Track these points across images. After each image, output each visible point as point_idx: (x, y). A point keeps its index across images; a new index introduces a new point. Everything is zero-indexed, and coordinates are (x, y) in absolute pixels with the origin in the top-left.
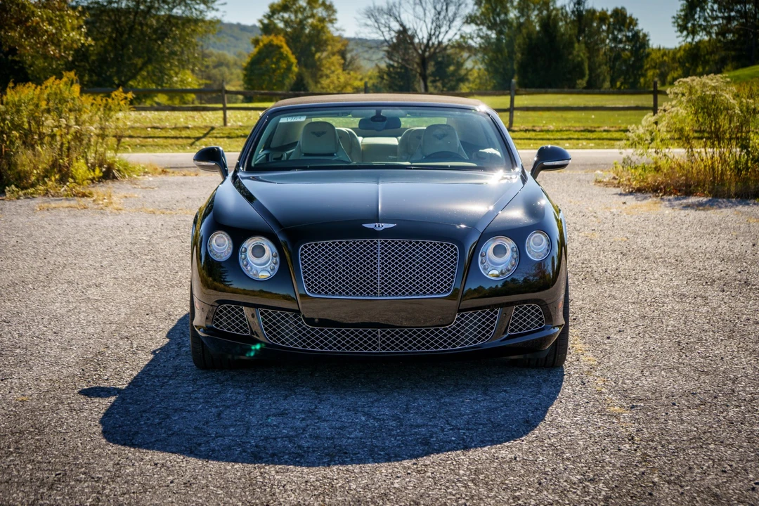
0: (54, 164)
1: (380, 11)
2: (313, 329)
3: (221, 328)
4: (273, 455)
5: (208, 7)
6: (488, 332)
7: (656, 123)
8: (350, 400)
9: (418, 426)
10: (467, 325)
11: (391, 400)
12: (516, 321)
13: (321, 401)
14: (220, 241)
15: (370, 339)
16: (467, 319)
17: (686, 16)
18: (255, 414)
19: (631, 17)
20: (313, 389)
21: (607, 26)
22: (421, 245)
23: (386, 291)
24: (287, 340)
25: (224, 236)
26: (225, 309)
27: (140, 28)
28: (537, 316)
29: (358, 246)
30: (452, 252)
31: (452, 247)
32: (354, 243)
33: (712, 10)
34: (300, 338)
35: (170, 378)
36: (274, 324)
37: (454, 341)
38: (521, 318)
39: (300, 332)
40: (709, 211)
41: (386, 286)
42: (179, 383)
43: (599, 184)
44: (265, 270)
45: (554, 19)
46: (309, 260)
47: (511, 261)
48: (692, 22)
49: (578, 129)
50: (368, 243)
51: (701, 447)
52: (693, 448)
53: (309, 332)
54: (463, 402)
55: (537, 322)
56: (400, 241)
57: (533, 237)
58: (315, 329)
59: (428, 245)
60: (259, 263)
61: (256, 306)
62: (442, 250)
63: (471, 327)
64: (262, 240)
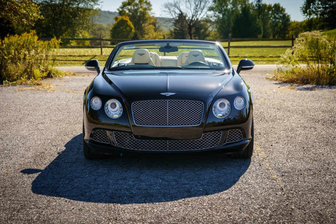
0: (26, 71)
1: (171, 5)
3: (97, 140)
4: (119, 197)
5: (95, 4)
6: (217, 142)
8: (155, 172)
9: (185, 184)
10: (207, 138)
11: (173, 173)
12: (230, 137)
13: (141, 173)
14: (96, 101)
15: (164, 145)
16: (207, 136)
17: (306, 7)
18: (112, 179)
19: (282, 8)
20: (138, 168)
21: (271, 11)
22: (187, 103)
23: (171, 123)
24: (126, 146)
25: (98, 99)
26: (98, 132)
27: (64, 13)
28: (239, 135)
29: (158, 103)
30: (201, 106)
31: (201, 103)
32: (157, 102)
33: (318, 4)
34: (132, 145)
35: (74, 163)
36: (121, 138)
37: (202, 146)
38: (232, 135)
39: (132, 142)
40: (317, 91)
41: (171, 121)
42: (78, 166)
43: (267, 79)
44: (116, 114)
45: (248, 8)
46: (136, 109)
47: (227, 110)
48: (309, 9)
49: (259, 56)
50: (163, 102)
51: (314, 193)
52: (310, 193)
53: (136, 142)
54: (206, 173)
55: (239, 138)
56: (177, 101)
57: (237, 99)
58: (139, 141)
59: (190, 103)
60: (113, 111)
61: (112, 130)
62: (196, 105)
63: (209, 140)
64: (115, 101)
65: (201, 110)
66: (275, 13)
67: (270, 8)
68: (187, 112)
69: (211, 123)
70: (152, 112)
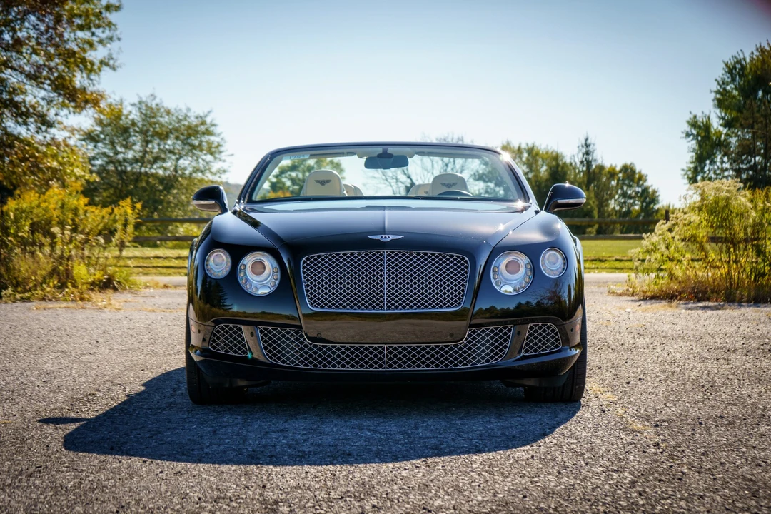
0: (54, 272)
2: (315, 346)
3: (218, 350)
4: (271, 456)
5: (215, 158)
6: (501, 350)
7: (670, 230)
8: (354, 422)
10: (479, 342)
12: (531, 341)
13: (323, 423)
14: (218, 260)
15: (376, 356)
16: (479, 335)
17: (695, 168)
18: (253, 431)
19: (640, 173)
21: (616, 181)
22: (430, 257)
23: (393, 304)
24: (288, 359)
25: (223, 255)
26: (223, 329)
27: (146, 178)
28: (553, 337)
29: (363, 257)
30: (462, 264)
31: (463, 259)
32: (359, 255)
33: (722, 162)
34: (301, 356)
36: (275, 342)
37: (465, 359)
38: (536, 338)
39: (301, 349)
40: (728, 311)
41: (393, 299)
42: (173, 413)
43: (612, 293)
44: (264, 286)
45: (563, 168)
46: (312, 273)
47: (524, 278)
48: (702, 174)
49: (590, 259)
50: (374, 255)
51: (733, 450)
52: (724, 451)
53: (311, 349)
54: (475, 423)
55: (553, 343)
56: (407, 253)
57: (547, 255)
58: (317, 346)
59: (437, 257)
60: (258, 279)
61: (255, 324)
62: (452, 262)
63: (483, 345)
64: (263, 255)
65: (463, 275)
66: (623, 184)
67: (612, 174)
68: (430, 278)
69: (486, 309)
70: (348, 278)
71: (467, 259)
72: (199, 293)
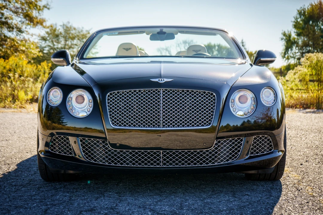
2: (115, 151)
3: (55, 151)
6: (236, 153)
8: (141, 200)
10: (222, 148)
11: (169, 201)
12: (255, 147)
13: (121, 201)
14: (56, 94)
15: (155, 158)
16: (222, 144)
18: (72, 210)
20: (117, 193)
22: (190, 93)
23: (166, 124)
24: (98, 159)
25: (58, 91)
26: (57, 138)
28: (268, 144)
29: (147, 93)
30: (212, 98)
31: (212, 94)
32: (144, 92)
33: (296, 50)
34: (107, 157)
36: (90, 148)
37: (213, 159)
38: (258, 145)
39: (106, 153)
41: (166, 121)
42: (28, 190)
44: (83, 111)
46: (113, 103)
47: (251, 106)
48: (287, 55)
50: (154, 91)
53: (112, 153)
54: (220, 202)
55: (268, 148)
56: (176, 90)
57: (264, 91)
58: (117, 151)
59: (195, 93)
60: (80, 107)
61: (77, 136)
62: (205, 96)
63: (225, 150)
64: (83, 91)
65: (212, 105)
69: (225, 126)
70: (137, 107)
71: (214, 94)
72: (44, 113)
